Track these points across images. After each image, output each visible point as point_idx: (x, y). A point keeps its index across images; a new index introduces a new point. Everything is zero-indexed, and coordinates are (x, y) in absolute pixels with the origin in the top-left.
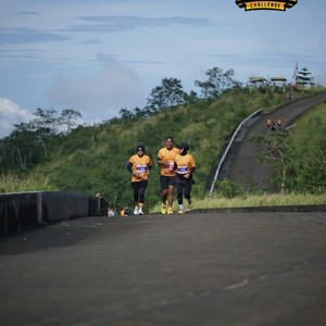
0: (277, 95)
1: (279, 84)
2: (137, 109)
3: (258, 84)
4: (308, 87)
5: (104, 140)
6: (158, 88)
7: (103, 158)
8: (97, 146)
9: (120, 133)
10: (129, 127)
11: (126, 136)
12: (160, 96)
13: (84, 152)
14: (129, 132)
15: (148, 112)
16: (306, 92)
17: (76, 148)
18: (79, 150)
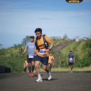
0: (58, 41)
1: (59, 38)
2: (19, 44)
3: (53, 38)
4: (67, 39)
5: (9, 52)
6: (25, 39)
7: (9, 58)
8: (7, 54)
9: (14, 51)
10: (16, 49)
11: (15, 52)
12: (25, 41)
13: (3, 56)
14: (16, 51)
15: (22, 45)
16: (66, 40)
17: (1, 55)
18: (2, 55)
